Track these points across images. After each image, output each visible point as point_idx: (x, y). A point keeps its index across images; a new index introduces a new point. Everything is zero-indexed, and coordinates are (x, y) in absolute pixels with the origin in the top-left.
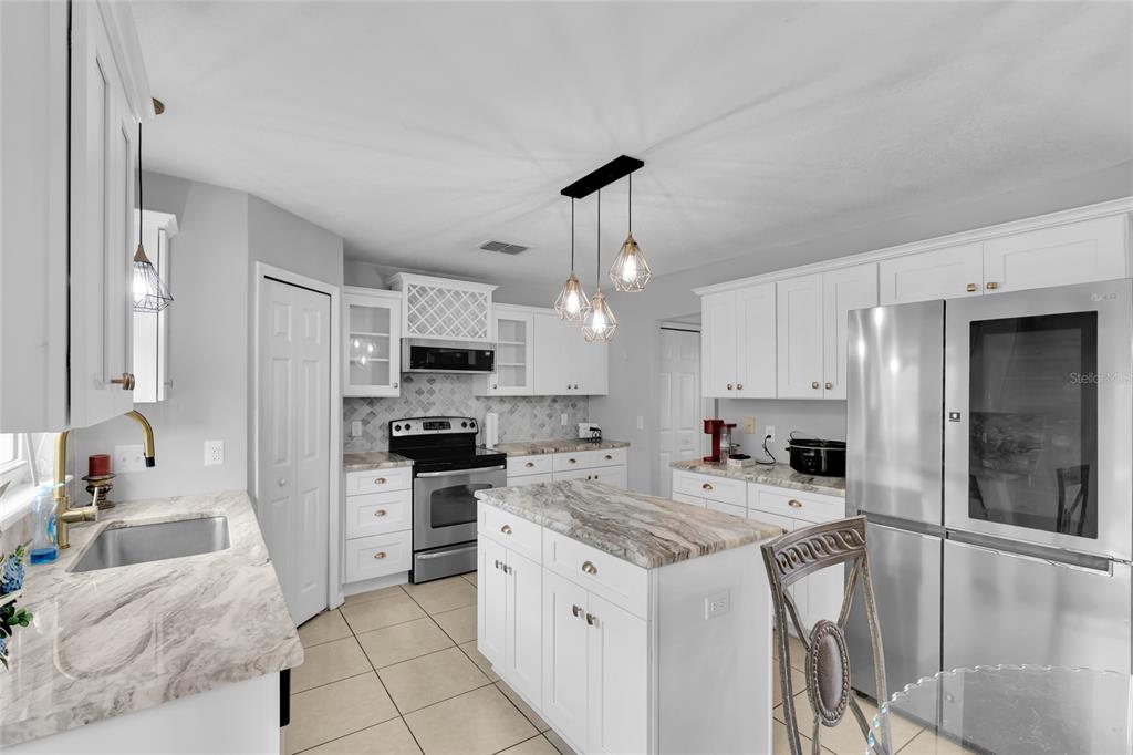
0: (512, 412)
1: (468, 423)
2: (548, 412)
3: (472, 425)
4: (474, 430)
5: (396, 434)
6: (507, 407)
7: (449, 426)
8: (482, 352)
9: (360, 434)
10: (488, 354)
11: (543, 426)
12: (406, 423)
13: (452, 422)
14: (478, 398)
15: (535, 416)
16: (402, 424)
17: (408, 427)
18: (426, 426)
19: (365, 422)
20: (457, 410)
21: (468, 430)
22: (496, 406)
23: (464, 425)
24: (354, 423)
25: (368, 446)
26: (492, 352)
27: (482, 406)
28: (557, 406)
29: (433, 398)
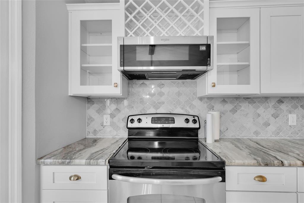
0: (234, 111)
1: (191, 119)
2: (273, 111)
3: (195, 121)
4: (197, 126)
5: (130, 125)
6: (229, 107)
7: (173, 121)
8: (196, 46)
9: (109, 124)
10: (203, 48)
11: (267, 124)
12: (138, 117)
13: (176, 118)
14: (201, 99)
15: (259, 115)
16: (136, 118)
17: (139, 120)
18: (154, 121)
19: (112, 116)
20: (182, 109)
21: (191, 125)
22: (218, 106)
23: (187, 121)
24: (105, 116)
25: (115, 133)
26: (208, 46)
27: (206, 105)
28: (284, 107)
29: (163, 99)
